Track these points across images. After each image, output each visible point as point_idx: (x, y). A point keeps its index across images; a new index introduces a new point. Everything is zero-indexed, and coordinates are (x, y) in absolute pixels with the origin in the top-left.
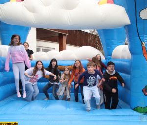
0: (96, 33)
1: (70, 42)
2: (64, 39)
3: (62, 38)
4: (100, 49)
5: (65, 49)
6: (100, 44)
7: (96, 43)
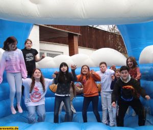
0: (117, 30)
1: (83, 44)
2: (76, 40)
3: (73, 39)
4: (123, 52)
5: (77, 53)
6: (123, 46)
7: (118, 45)
